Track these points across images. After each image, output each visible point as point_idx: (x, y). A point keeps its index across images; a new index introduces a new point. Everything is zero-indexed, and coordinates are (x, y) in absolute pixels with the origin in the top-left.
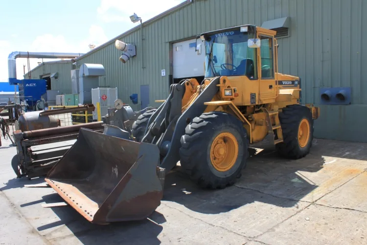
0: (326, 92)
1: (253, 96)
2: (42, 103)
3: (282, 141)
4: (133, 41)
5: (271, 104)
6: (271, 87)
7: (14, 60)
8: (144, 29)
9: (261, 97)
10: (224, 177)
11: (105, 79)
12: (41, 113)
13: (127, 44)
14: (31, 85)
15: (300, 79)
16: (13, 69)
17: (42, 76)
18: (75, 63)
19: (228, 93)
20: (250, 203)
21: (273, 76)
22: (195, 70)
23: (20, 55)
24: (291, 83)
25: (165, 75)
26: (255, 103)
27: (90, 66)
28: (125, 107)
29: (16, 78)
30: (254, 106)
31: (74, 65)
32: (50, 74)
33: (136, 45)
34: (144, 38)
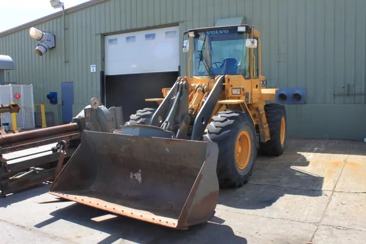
0: (283, 92)
1: (247, 96)
3: (269, 139)
6: (257, 86)
8: (67, 17)
13: (44, 33)
15: (266, 79)
19: (235, 91)
21: (258, 75)
22: (134, 66)
24: (262, 83)
25: (95, 71)
26: (248, 102)
28: (99, 107)
33: (55, 35)
34: (67, 27)
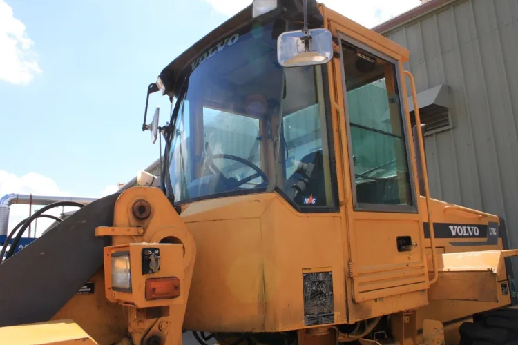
1: (318, 285)
5: (412, 314)
6: (404, 243)
7: (7, 207)
9: (357, 289)
13: (156, 177)
15: (502, 221)
21: (411, 201)
23: (17, 200)
24: (476, 231)
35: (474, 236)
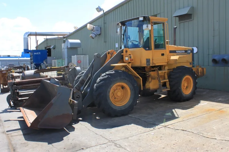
0: (216, 58)
1: (148, 61)
2: (44, 65)
3: (169, 89)
4: (99, 25)
6: (163, 55)
7: (27, 37)
8: (106, 16)
9: (154, 61)
10: (120, 109)
11: (83, 49)
12: (35, 71)
14: (37, 53)
16: (26, 43)
17: (46, 47)
18: (65, 39)
19: (127, 58)
20: (128, 124)
21: (165, 47)
23: (31, 34)
24: (184, 52)
25: (118, 47)
26: (150, 65)
27: (71, 41)
28: (76, 68)
29: (28, 49)
30: (150, 67)
31: (64, 40)
32: (50, 46)
33: (101, 27)
34: (106, 22)
35: (183, 53)
